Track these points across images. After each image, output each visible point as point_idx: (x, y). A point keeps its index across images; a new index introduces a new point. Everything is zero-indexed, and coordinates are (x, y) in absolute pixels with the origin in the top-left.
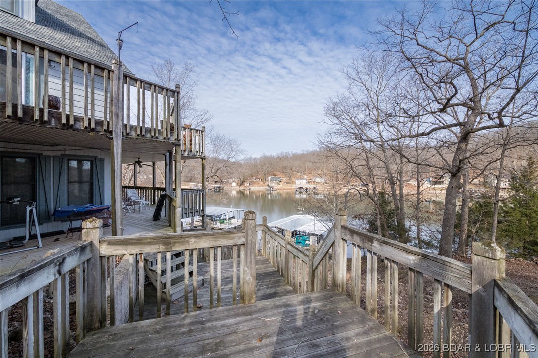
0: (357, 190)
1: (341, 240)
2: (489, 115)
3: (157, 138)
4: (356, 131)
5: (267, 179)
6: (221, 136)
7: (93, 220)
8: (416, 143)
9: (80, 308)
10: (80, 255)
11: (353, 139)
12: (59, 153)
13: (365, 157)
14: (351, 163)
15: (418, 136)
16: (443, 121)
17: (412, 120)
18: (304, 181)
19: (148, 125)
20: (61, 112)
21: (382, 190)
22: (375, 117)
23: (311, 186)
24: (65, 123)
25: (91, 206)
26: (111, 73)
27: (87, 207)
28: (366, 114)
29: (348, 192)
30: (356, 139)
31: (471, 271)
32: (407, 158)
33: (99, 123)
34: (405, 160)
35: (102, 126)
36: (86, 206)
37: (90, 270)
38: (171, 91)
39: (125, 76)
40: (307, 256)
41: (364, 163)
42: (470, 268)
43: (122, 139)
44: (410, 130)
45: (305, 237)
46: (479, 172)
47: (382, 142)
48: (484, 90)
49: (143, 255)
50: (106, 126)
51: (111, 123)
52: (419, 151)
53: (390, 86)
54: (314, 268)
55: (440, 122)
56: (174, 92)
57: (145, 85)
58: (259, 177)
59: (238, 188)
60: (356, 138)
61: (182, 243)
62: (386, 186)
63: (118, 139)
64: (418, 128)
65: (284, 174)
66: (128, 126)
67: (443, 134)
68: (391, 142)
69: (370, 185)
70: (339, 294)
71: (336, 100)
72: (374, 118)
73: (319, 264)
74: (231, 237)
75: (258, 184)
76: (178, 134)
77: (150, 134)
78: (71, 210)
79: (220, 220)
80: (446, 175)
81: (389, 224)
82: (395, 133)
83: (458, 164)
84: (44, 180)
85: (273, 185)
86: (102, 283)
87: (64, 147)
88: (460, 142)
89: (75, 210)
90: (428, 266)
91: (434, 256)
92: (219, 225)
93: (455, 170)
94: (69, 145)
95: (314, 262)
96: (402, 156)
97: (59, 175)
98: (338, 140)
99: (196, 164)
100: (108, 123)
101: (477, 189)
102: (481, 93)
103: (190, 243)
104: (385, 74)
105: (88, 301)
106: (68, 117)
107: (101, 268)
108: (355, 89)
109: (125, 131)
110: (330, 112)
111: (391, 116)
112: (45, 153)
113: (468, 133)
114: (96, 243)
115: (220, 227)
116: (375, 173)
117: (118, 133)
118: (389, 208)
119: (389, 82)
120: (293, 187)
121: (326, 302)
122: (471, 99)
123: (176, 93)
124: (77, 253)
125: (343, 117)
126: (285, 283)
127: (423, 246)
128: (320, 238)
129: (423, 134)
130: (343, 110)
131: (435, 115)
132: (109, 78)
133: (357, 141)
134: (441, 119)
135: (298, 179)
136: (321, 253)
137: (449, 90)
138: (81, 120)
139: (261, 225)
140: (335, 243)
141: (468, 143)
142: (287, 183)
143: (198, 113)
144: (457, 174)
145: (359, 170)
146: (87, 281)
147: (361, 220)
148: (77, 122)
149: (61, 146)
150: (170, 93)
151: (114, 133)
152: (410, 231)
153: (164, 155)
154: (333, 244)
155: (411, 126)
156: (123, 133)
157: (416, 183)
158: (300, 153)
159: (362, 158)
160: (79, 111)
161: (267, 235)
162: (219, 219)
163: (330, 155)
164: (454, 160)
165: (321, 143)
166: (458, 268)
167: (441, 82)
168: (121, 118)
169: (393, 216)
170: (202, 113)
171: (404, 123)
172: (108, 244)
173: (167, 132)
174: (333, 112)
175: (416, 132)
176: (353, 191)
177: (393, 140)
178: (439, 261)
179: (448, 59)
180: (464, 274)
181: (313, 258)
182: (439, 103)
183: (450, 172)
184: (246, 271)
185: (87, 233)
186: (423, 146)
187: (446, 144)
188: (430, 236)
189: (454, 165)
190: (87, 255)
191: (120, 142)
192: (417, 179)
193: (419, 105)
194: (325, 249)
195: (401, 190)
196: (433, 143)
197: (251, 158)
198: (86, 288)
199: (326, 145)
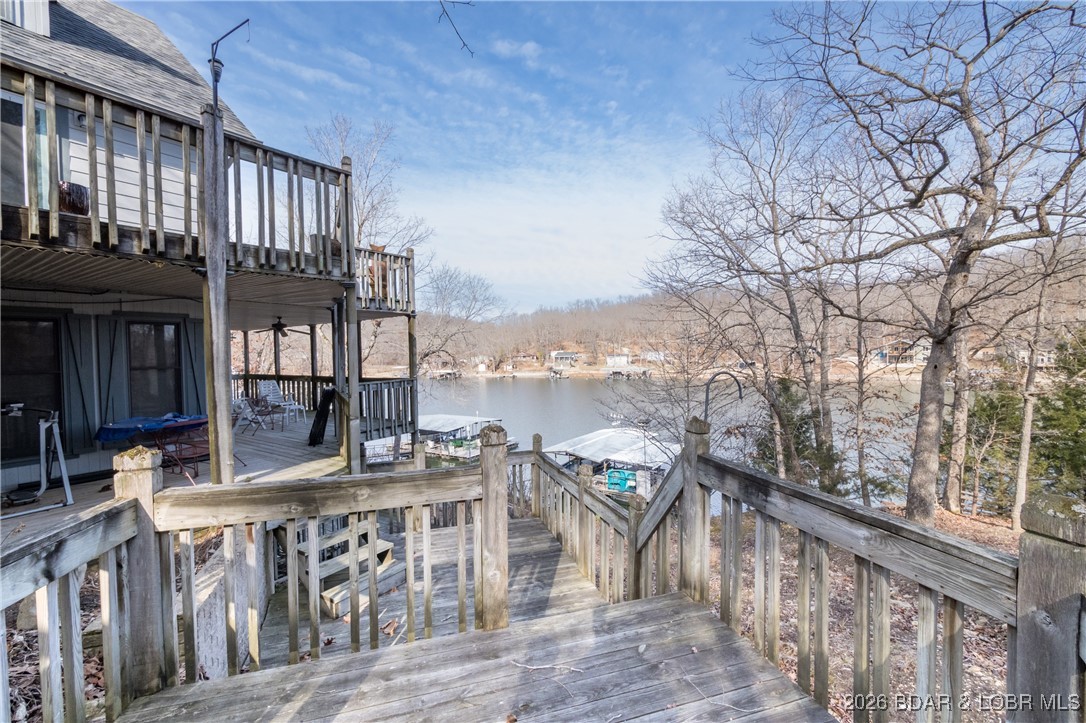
0: (732, 376)
1: (698, 488)
2: (1015, 212)
3: (302, 271)
4: (729, 253)
5: (547, 357)
6: (453, 270)
7: (139, 452)
8: (857, 277)
9: (112, 649)
10: (105, 531)
11: (723, 270)
12: (107, 310)
13: (747, 307)
14: (719, 319)
15: (861, 260)
16: (913, 229)
17: (848, 228)
18: (624, 359)
19: (282, 244)
20: (89, 219)
21: (785, 376)
22: (768, 223)
23: (638, 369)
24: (99, 241)
25: (175, 417)
26: (198, 132)
27: (167, 420)
28: (751, 217)
29: (712, 380)
30: (729, 269)
31: (1016, 572)
32: (838, 308)
33: (173, 240)
34: (831, 311)
35: (182, 247)
36: (165, 417)
37: (134, 562)
38: (332, 171)
39: (230, 140)
40: (626, 520)
41: (746, 319)
42: (1012, 563)
43: (227, 274)
44: (843, 248)
45: (627, 472)
46: (992, 333)
47: (785, 274)
48: (1002, 158)
49: (253, 527)
50: (191, 248)
51: (200, 241)
52: (863, 294)
53: (799, 157)
54: (639, 545)
55: (907, 230)
56: (337, 173)
57: (275, 159)
58: (531, 352)
59: (490, 375)
60: (728, 267)
61: (341, 499)
62: (792, 367)
63: (216, 274)
64: (860, 243)
65: (582, 346)
66: (239, 248)
67: (915, 255)
68: (801, 274)
69: (759, 365)
70: (696, 605)
71: (687, 190)
72: (767, 226)
73: (650, 536)
74: (453, 484)
75: (529, 366)
76: (349, 264)
77: (289, 263)
78: (132, 426)
79: (455, 441)
80: (922, 342)
81: (799, 444)
82: (810, 256)
83: (948, 319)
84: (79, 366)
85: (562, 367)
86: (165, 591)
87: (118, 296)
88: (952, 272)
89: (140, 426)
90: (902, 553)
91: (918, 531)
92: (452, 450)
93: (941, 330)
94: (129, 292)
95: (639, 533)
96: (827, 302)
97: (109, 355)
98: (690, 272)
99: (396, 326)
100: (195, 241)
101: (984, 370)
102: (996, 165)
103: (360, 498)
104: (788, 132)
105: (132, 631)
106: (104, 228)
107: (161, 559)
108: (726, 166)
109: (232, 258)
110: (673, 215)
111: (803, 219)
112: (78, 310)
113: (971, 251)
114: (146, 503)
115: (454, 454)
116: (768, 340)
117: (216, 262)
118: (799, 413)
119: (797, 149)
120: (601, 372)
121: (666, 626)
122: (975, 180)
123: (342, 176)
124: (95, 529)
125: (702, 225)
126: (579, 575)
127: (873, 491)
128: (656, 473)
129: (869, 257)
130: (702, 210)
131: (896, 216)
132: (193, 144)
133: (730, 274)
134: (908, 224)
135: (612, 354)
136: (655, 513)
137: (927, 163)
138: (134, 236)
139: (530, 452)
140: (685, 493)
141: (969, 272)
142: (590, 364)
143: (404, 224)
144: (945, 338)
145: (736, 333)
146: (130, 587)
147: (742, 438)
148: (127, 240)
149: (112, 295)
150: (328, 176)
151: (208, 261)
152: (845, 460)
153: (329, 309)
154: (680, 495)
155: (846, 242)
156: (228, 261)
157: (855, 359)
158: (615, 302)
159: (741, 309)
160: (129, 218)
161: (542, 473)
162: (451, 438)
163: (675, 304)
164: (940, 308)
165: (657, 279)
166: (981, 562)
167: (911, 143)
168: (223, 230)
169: (807, 429)
170: (411, 224)
171: (833, 234)
172: (173, 505)
173: (325, 259)
174: (680, 215)
175: (856, 252)
176: (723, 377)
177: (808, 270)
178: (931, 543)
179: (925, 93)
180: (997, 577)
181: (638, 524)
182: (906, 188)
183: (930, 335)
184: (486, 559)
185: (123, 480)
186: (869, 281)
187: (921, 276)
188: (886, 470)
189: (940, 318)
190: (126, 529)
191: (222, 281)
192: (859, 352)
193: (862, 195)
194: (662, 506)
195: (824, 374)
196: (893, 274)
197: (515, 314)
198: (127, 601)
199: (666, 284)
